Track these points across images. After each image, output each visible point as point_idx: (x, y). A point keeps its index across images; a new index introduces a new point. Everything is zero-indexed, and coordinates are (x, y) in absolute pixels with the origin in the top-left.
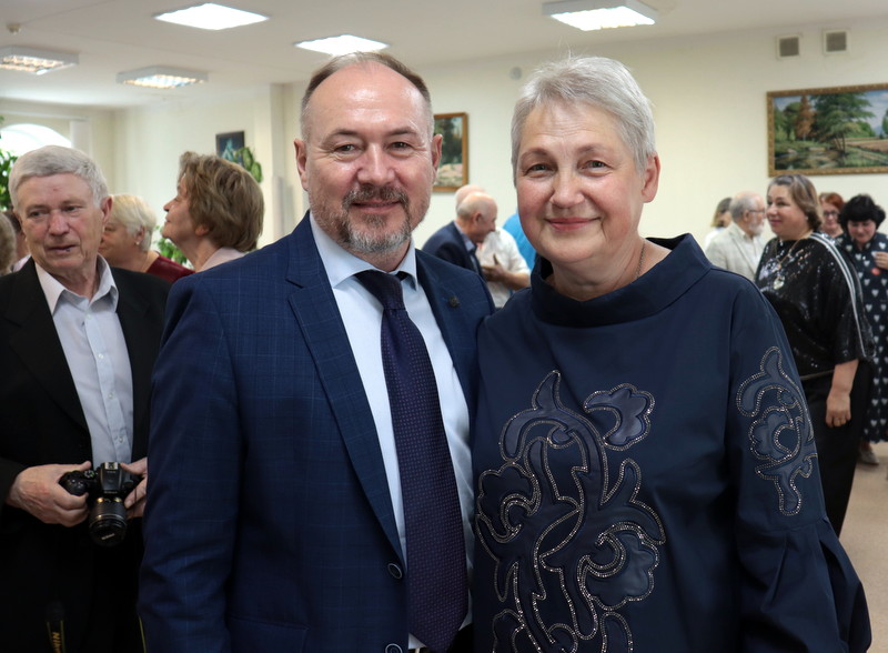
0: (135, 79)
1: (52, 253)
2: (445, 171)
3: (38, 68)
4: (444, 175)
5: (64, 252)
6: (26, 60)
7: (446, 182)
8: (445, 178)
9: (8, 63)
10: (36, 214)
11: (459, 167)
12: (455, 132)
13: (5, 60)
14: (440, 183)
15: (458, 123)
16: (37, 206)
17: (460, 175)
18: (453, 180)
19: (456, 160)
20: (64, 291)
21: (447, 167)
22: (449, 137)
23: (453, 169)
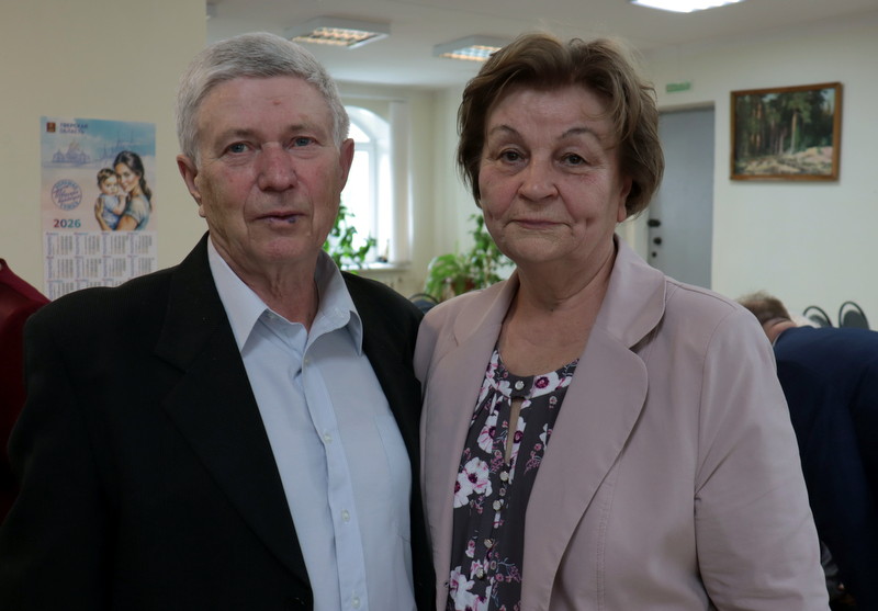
0: (451, 51)
1: (259, 226)
2: (809, 156)
3: (350, 41)
4: (808, 160)
5: (285, 223)
6: (336, 32)
7: (810, 169)
8: (810, 164)
9: (318, 37)
10: (236, 147)
11: (828, 151)
12: (825, 106)
13: (316, 33)
14: (802, 170)
15: (829, 96)
16: (240, 133)
17: (829, 161)
18: (819, 167)
19: (824, 141)
20: (266, 312)
21: (813, 151)
22: (817, 114)
23: (820, 153)
